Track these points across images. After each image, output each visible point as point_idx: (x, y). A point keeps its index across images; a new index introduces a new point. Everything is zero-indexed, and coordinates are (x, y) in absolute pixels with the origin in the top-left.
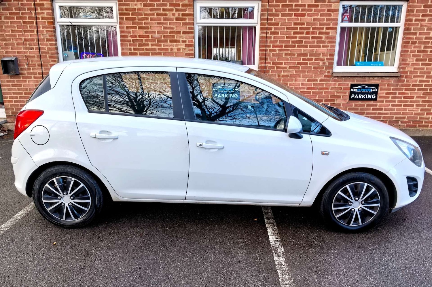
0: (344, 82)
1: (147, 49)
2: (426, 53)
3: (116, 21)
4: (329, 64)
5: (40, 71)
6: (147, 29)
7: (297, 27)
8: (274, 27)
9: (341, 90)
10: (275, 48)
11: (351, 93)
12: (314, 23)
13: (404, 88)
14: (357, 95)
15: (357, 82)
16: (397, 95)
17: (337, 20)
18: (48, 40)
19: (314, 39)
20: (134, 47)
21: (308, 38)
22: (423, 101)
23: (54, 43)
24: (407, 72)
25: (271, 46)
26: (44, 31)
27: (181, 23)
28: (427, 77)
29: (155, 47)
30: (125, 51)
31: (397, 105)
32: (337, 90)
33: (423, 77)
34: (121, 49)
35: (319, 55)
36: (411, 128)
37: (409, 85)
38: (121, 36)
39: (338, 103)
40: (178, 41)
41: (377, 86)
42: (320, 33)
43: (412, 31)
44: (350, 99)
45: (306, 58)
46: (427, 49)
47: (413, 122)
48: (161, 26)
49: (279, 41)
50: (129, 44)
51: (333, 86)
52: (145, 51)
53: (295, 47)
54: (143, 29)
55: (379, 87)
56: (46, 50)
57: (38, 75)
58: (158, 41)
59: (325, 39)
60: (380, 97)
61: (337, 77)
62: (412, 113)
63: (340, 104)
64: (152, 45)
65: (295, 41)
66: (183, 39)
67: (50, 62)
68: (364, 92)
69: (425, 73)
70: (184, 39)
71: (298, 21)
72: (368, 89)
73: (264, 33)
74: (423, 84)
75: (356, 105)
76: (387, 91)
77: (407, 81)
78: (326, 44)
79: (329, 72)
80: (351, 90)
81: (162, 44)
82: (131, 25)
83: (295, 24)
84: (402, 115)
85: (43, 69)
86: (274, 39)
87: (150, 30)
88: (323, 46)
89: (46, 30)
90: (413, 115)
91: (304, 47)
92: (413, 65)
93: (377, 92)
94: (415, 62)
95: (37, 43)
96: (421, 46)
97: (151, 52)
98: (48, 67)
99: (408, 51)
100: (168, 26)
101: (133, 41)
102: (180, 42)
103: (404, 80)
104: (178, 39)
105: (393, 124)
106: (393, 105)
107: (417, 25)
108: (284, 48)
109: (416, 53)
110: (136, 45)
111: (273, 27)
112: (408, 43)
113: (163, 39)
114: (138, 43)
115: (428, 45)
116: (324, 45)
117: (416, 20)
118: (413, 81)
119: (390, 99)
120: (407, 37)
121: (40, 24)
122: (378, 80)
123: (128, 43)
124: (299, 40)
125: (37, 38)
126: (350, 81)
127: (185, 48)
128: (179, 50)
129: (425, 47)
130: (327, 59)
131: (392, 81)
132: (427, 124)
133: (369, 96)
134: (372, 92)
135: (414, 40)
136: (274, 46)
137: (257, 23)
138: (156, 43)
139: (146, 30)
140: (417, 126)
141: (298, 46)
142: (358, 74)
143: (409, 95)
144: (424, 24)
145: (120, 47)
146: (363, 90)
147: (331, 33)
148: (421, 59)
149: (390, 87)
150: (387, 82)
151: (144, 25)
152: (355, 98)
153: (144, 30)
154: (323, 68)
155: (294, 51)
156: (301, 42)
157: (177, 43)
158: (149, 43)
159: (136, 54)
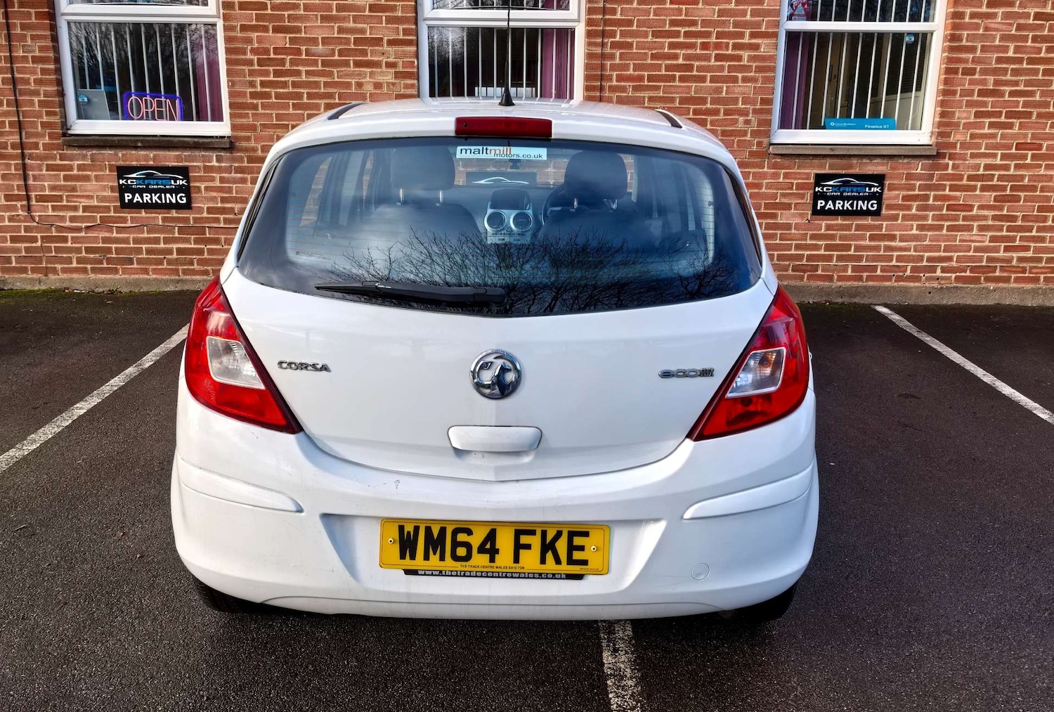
0: (798, 169)
1: (295, 84)
2: (999, 97)
3: (214, 12)
4: (760, 123)
5: (16, 138)
6: (295, 33)
7: (679, 32)
8: (621, 30)
9: (791, 189)
10: (623, 84)
11: (817, 197)
12: (719, 20)
13: (948, 183)
14: (830, 202)
15: (831, 169)
16: (931, 202)
17: (777, 13)
18: (36, 60)
19: (721, 61)
20: (263, 79)
21: (707, 58)
22: (995, 218)
23: (52, 67)
24: (953, 146)
25: (615, 77)
26: (25, 36)
27: (384, 18)
28: (1004, 157)
29: (316, 79)
30: (237, 89)
31: (931, 228)
32: (782, 189)
33: (995, 156)
34: (228, 83)
35: (735, 101)
36: (967, 285)
37: (960, 177)
38: (228, 51)
39: (785, 222)
40: (376, 64)
41: (880, 179)
42: (736, 47)
43: (964, 43)
44: (816, 212)
45: (704, 107)
46: (1002, 88)
47: (973, 269)
48: (332, 24)
49: (634, 64)
50: (249, 70)
51: (770, 179)
52: (291, 90)
53: (674, 81)
54: (285, 33)
55: (887, 183)
56: (32, 87)
57: (10, 151)
58: (324, 64)
59: (748, 62)
60: (890, 207)
61: (779, 157)
62: (970, 246)
63: (790, 224)
64: (308, 73)
65: (674, 65)
66: (388, 60)
67: (41, 117)
68: (849, 194)
69: (997, 147)
70: (391, 60)
71: (681, 15)
72: (857, 186)
73: (595, 44)
74: (993, 175)
75: (828, 227)
76: (905, 193)
77: (954, 167)
78: (752, 74)
79: (759, 144)
80: (817, 189)
81: (335, 71)
82: (254, 23)
83: (673, 23)
84: (944, 251)
85: (24, 134)
86: (620, 59)
87: (303, 35)
88: (745, 80)
89: (31, 35)
90: (972, 251)
91: (695, 82)
92: (968, 126)
93: (881, 194)
94: (972, 119)
95: (7, 68)
96: (986, 79)
97: (306, 91)
98: (37, 129)
99: (954, 93)
100: (351, 25)
101: (260, 62)
102: (381, 67)
103: (948, 164)
104: (376, 59)
105: (922, 275)
106: (920, 228)
107: (977, 27)
108: (646, 83)
109: (975, 98)
110: (267, 73)
111: (618, 30)
112: (955, 71)
113: (336, 57)
114: (271, 68)
115: (1004, 78)
116: (747, 76)
117: (973, 16)
118: (969, 167)
119: (914, 211)
120: (953, 58)
121: (15, 19)
122: (883, 165)
123: (246, 68)
124: (685, 62)
125: (8, 54)
126: (812, 167)
127: (393, 81)
128: (378, 86)
129: (997, 83)
130: (755, 111)
131: (919, 168)
132: (1006, 274)
133: (862, 205)
134: (867, 194)
135: (970, 66)
136: (620, 78)
137: (578, 21)
138: (320, 68)
139: (292, 35)
140: (982, 278)
141: (682, 79)
142: (832, 150)
143: (961, 202)
144: (993, 26)
145: (226, 78)
146: (847, 189)
147: (762, 46)
148: (988, 111)
149: (912, 182)
150: (905, 169)
151: (287, 24)
152: (826, 208)
153: (288, 36)
154: (745, 134)
155: (672, 90)
156: (690, 68)
157: (375, 70)
158: (300, 68)
159: (267, 96)
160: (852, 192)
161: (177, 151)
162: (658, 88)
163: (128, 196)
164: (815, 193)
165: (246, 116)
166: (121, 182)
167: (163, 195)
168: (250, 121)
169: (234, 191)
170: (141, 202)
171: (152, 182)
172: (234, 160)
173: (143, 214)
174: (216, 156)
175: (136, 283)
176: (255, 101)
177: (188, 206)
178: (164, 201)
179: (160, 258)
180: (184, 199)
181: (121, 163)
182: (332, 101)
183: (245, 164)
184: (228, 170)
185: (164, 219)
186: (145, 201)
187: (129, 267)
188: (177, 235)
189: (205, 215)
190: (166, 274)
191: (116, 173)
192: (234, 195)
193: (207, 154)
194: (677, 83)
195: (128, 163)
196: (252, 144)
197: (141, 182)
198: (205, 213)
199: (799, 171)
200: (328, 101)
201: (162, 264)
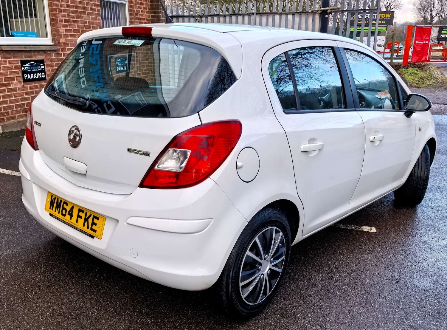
2: (70, 23)
9: (13, 69)
11: (24, 72)
14: (29, 75)
15: (25, 58)
24: (61, 45)
32: (9, 70)
39: (14, 87)
41: (42, 61)
44: (24, 81)
55: (45, 63)
60: (48, 75)
61: (5, 52)
63: (16, 88)
68: (34, 70)
72: (36, 66)
75: (31, 88)
76: (51, 68)
80: (23, 69)
92: (64, 36)
93: (44, 69)
94: (65, 33)
99: (57, 20)
103: (62, 54)
109: (64, 23)
112: (56, 10)
120: (52, 3)
122: (42, 55)
126: (18, 57)
131: (53, 56)
133: (40, 75)
134: (40, 70)
135: (60, 8)
142: (25, 48)
146: (33, 68)
148: (68, 29)
149: (53, 63)
150: (50, 57)
152: (28, 78)
160: (35, 69)
164: (22, 71)
199: (14, 59)
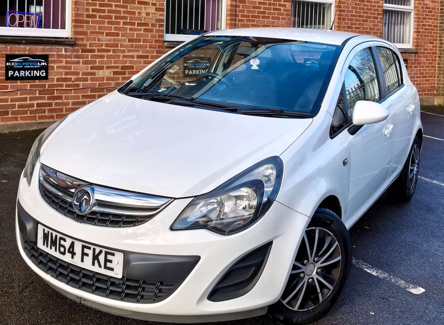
1: (109, 11)
10: (243, 18)
19: (275, 11)
20: (93, 7)
21: (270, 9)
25: (240, 15)
29: (120, 9)
30: (79, 12)
34: (75, 9)
40: (147, 4)
49: (247, 10)
50: (87, 3)
52: (107, 14)
53: (260, 18)
59: (283, 11)
64: (116, 6)
65: (260, 11)
72: (316, 64)
73: (233, 1)
78: (284, 16)
81: (128, 5)
86: (242, 8)
91: (267, 19)
97: (114, 15)
102: (149, 5)
108: (251, 18)
110: (95, 5)
114: (98, 2)
123: (85, 1)
124: (263, 10)
127: (155, 12)
128: (148, 14)
136: (242, 16)
138: (122, 3)
141: (263, 17)
147: (287, 6)
155: (260, 22)
156: (264, 13)
157: (146, 6)
158: (112, 3)
159: (94, 16)
161: (43, 46)
162: (254, 21)
163: (11, 73)
165: (83, 27)
166: (8, 64)
167: (32, 71)
168: (85, 29)
169: (73, 69)
170: (19, 76)
171: (26, 64)
172: (74, 51)
173: (19, 83)
174: (65, 48)
175: (14, 126)
176: (88, 19)
177: (46, 78)
178: (32, 75)
179: (26, 110)
180: (44, 73)
181: (8, 53)
182: (126, 21)
183: (80, 53)
184: (70, 57)
185: (31, 86)
186: (21, 76)
187: (6, 116)
188: (37, 95)
189: (55, 83)
190: (28, 120)
191: (5, 59)
192: (72, 71)
193: (59, 47)
194: (261, 19)
195: (13, 53)
196: (85, 42)
197: (20, 64)
198: (55, 82)
200: (124, 21)
201: (27, 113)
